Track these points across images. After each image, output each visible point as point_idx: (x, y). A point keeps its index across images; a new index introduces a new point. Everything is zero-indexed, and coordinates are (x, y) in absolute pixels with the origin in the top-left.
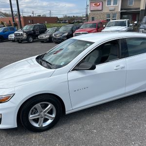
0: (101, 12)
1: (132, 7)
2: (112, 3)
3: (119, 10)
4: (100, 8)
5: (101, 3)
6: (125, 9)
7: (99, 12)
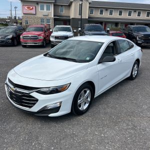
0: (35, 16)
1: (63, 15)
2: (45, 8)
3: (53, 16)
4: (33, 12)
5: (34, 7)
6: (58, 16)
7: (32, 16)
